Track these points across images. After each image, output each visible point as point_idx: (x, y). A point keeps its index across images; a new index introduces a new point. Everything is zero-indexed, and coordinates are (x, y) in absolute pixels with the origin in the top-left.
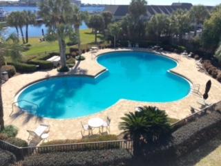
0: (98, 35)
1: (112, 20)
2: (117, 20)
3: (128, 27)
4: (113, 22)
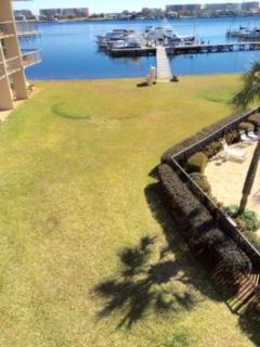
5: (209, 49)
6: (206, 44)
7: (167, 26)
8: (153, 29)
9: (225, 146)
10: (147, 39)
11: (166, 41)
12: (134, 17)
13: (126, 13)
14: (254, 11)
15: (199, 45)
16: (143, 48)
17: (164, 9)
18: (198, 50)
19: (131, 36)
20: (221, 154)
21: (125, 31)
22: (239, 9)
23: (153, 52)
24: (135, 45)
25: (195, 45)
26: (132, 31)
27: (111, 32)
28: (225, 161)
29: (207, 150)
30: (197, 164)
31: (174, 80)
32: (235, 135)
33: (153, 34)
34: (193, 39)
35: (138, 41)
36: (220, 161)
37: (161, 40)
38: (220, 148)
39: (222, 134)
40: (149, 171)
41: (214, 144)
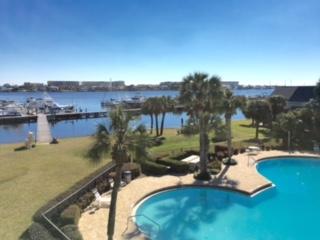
0: (260, 129)
1: (285, 108)
2: (293, 108)
3: (313, 118)
4: (286, 111)
5: (88, 116)
6: (84, 112)
7: (47, 98)
8: (34, 100)
9: (97, 195)
10: (28, 108)
11: (47, 110)
12: (16, 89)
13: (7, 86)
14: (122, 87)
15: (78, 112)
16: (23, 116)
17: (46, 83)
18: (78, 117)
19: (10, 106)
20: (94, 203)
21: (4, 102)
22: (110, 86)
23: (35, 119)
24: (16, 114)
25: (74, 113)
26: (12, 102)
28: (98, 209)
29: (80, 201)
30: (70, 216)
31: (54, 142)
32: (106, 184)
33: (34, 103)
34: (72, 108)
35: (18, 110)
36: (93, 210)
37: (42, 109)
38: (93, 198)
39: (94, 184)
41: (88, 195)
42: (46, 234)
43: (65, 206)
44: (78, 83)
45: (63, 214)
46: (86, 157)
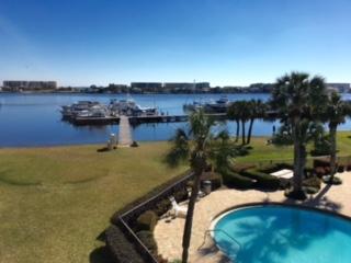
5: (169, 119)
6: (165, 115)
7: (130, 99)
8: (118, 102)
9: (174, 203)
10: (112, 109)
11: (129, 112)
12: (101, 91)
13: (93, 87)
14: (206, 90)
15: (160, 115)
16: (107, 117)
17: (129, 85)
18: (159, 120)
19: (95, 107)
20: (171, 211)
21: (90, 103)
22: (194, 88)
23: (117, 121)
24: (100, 114)
25: (155, 116)
26: (96, 103)
27: (76, 103)
28: (174, 218)
29: (157, 208)
30: (145, 222)
31: (134, 145)
32: (183, 193)
33: (117, 105)
34: (154, 111)
35: (103, 111)
36: (169, 218)
37: (124, 111)
38: (169, 206)
39: (172, 192)
40: (98, 234)
41: (165, 202)
42: (122, 237)
43: (142, 211)
44: (160, 84)
45: (138, 219)
46: (163, 162)
